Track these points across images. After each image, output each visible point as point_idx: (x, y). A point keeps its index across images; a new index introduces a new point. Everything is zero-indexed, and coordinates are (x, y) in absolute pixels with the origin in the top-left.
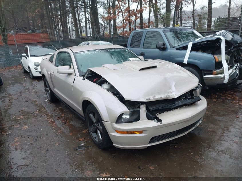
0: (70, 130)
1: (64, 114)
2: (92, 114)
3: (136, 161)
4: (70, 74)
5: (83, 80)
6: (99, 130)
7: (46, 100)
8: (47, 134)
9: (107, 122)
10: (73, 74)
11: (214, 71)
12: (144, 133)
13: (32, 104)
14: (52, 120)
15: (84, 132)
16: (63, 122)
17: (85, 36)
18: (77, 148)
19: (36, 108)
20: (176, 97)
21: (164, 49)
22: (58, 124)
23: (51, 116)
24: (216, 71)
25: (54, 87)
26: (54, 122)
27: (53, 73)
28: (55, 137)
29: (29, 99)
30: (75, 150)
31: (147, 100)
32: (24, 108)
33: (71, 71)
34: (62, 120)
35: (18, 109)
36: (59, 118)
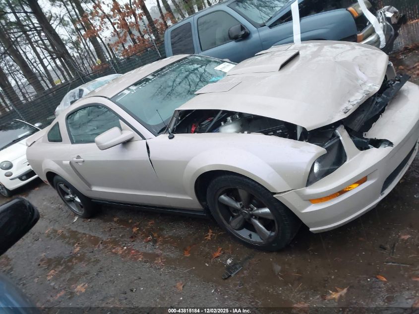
0: (176, 247)
1: (137, 226)
2: (225, 196)
3: (361, 239)
4: (126, 143)
5: (170, 138)
6: (256, 218)
7: (74, 219)
8: (140, 278)
9: (285, 192)
10: (135, 139)
11: (358, 35)
12: (371, 179)
13: (52, 240)
14: (123, 248)
15: (209, 238)
16: (149, 241)
17: (63, 81)
18: (227, 274)
19: (68, 243)
20: (377, 88)
21: (246, 36)
22: (143, 250)
23: (115, 243)
24: (361, 34)
25: (90, 185)
26: (129, 250)
27: (78, 157)
28: (162, 275)
29: (36, 234)
30: (226, 279)
31: (345, 113)
32: (43, 255)
33: (128, 134)
34: (143, 238)
35: (31, 262)
36: (132, 237)
